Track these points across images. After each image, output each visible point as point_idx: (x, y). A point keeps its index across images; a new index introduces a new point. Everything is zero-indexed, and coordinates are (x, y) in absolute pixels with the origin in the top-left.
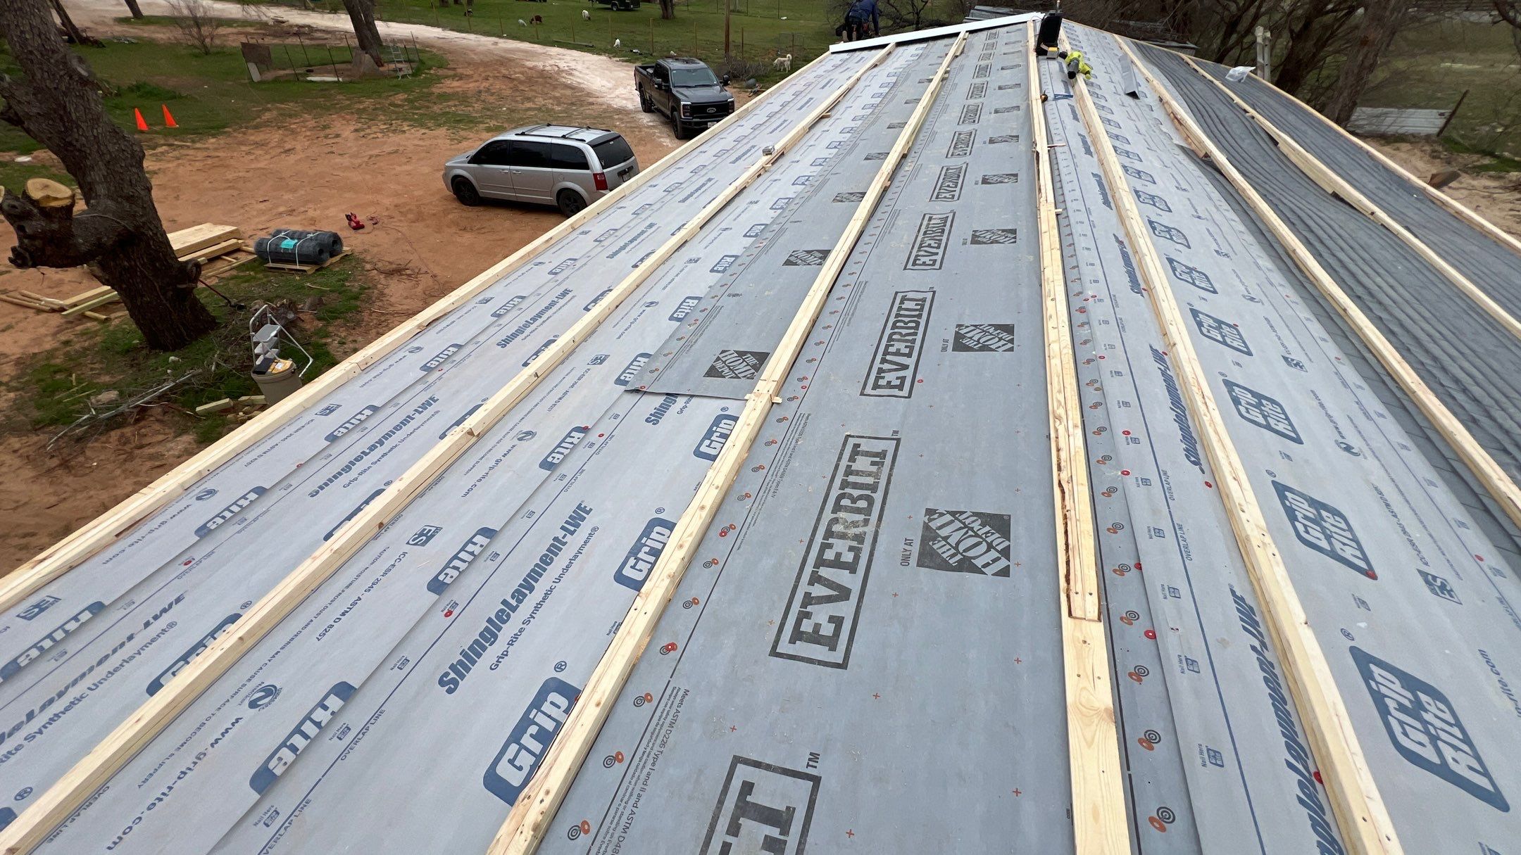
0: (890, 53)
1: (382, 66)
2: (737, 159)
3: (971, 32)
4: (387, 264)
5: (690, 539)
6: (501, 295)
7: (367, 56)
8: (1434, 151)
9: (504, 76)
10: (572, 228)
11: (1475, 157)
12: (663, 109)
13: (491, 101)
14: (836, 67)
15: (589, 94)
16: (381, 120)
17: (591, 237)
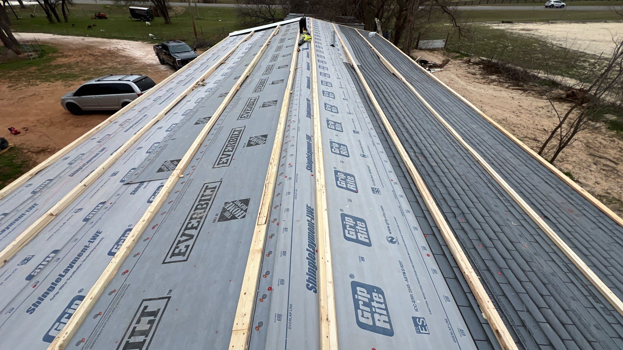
0: (252, 35)
1: (20, 54)
2: (186, 84)
3: (282, 25)
4: (36, 148)
5: (137, 233)
6: (73, 155)
7: (10, 51)
8: (444, 53)
9: (90, 54)
10: (110, 121)
11: (455, 54)
12: (170, 63)
13: (84, 66)
14: (231, 42)
15: (134, 59)
16: (23, 81)
17: (118, 124)
